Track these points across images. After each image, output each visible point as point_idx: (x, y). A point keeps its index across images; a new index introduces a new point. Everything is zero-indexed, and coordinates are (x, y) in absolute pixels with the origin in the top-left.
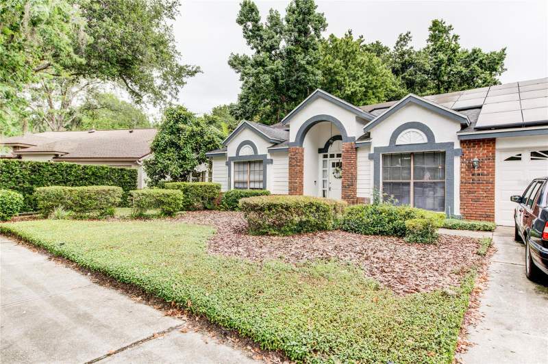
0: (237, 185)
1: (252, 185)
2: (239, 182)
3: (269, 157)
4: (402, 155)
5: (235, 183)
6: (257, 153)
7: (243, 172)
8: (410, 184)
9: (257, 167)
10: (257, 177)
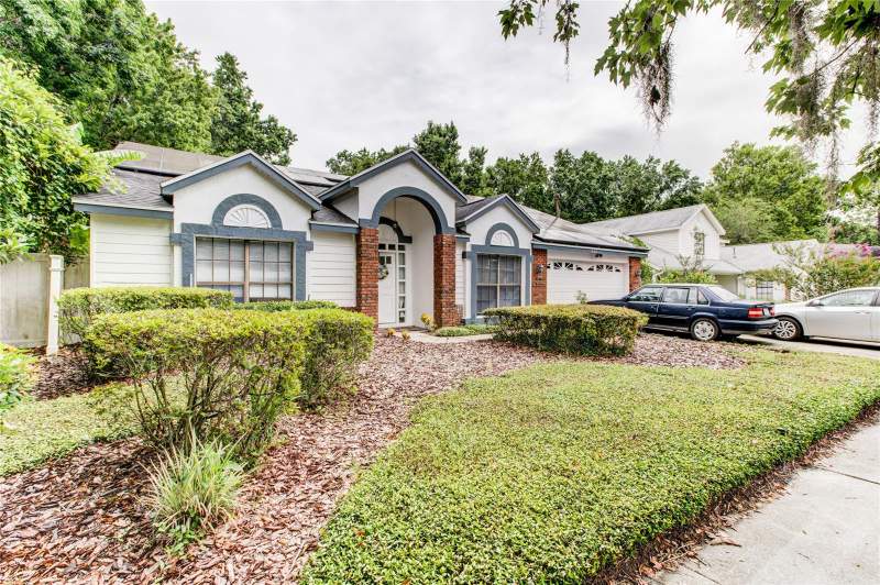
1: (256, 292)
3: (308, 238)
4: (490, 257)
6: (280, 226)
7: (229, 263)
8: (496, 287)
9: (271, 254)
10: (270, 275)
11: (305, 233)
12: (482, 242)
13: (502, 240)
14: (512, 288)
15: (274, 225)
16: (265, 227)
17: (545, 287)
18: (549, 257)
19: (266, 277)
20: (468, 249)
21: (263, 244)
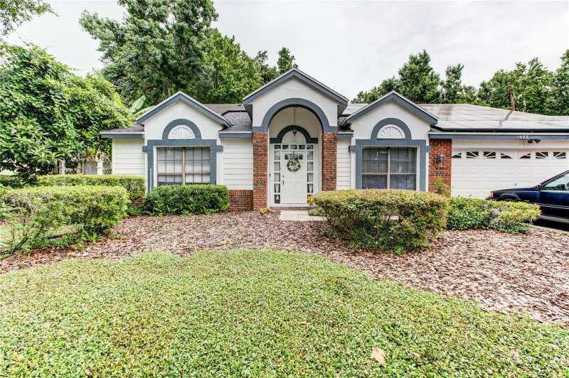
0: (162, 180)
1: (189, 179)
2: (166, 176)
3: (219, 143)
4: (379, 149)
5: (159, 175)
6: (200, 137)
7: (174, 162)
8: (386, 176)
9: (198, 155)
10: (198, 169)
11: (216, 140)
12: (367, 136)
13: (391, 133)
14: (406, 177)
15: (196, 137)
16: (191, 138)
17: (450, 175)
18: (454, 146)
19: (195, 170)
20: (353, 143)
21: (193, 149)
